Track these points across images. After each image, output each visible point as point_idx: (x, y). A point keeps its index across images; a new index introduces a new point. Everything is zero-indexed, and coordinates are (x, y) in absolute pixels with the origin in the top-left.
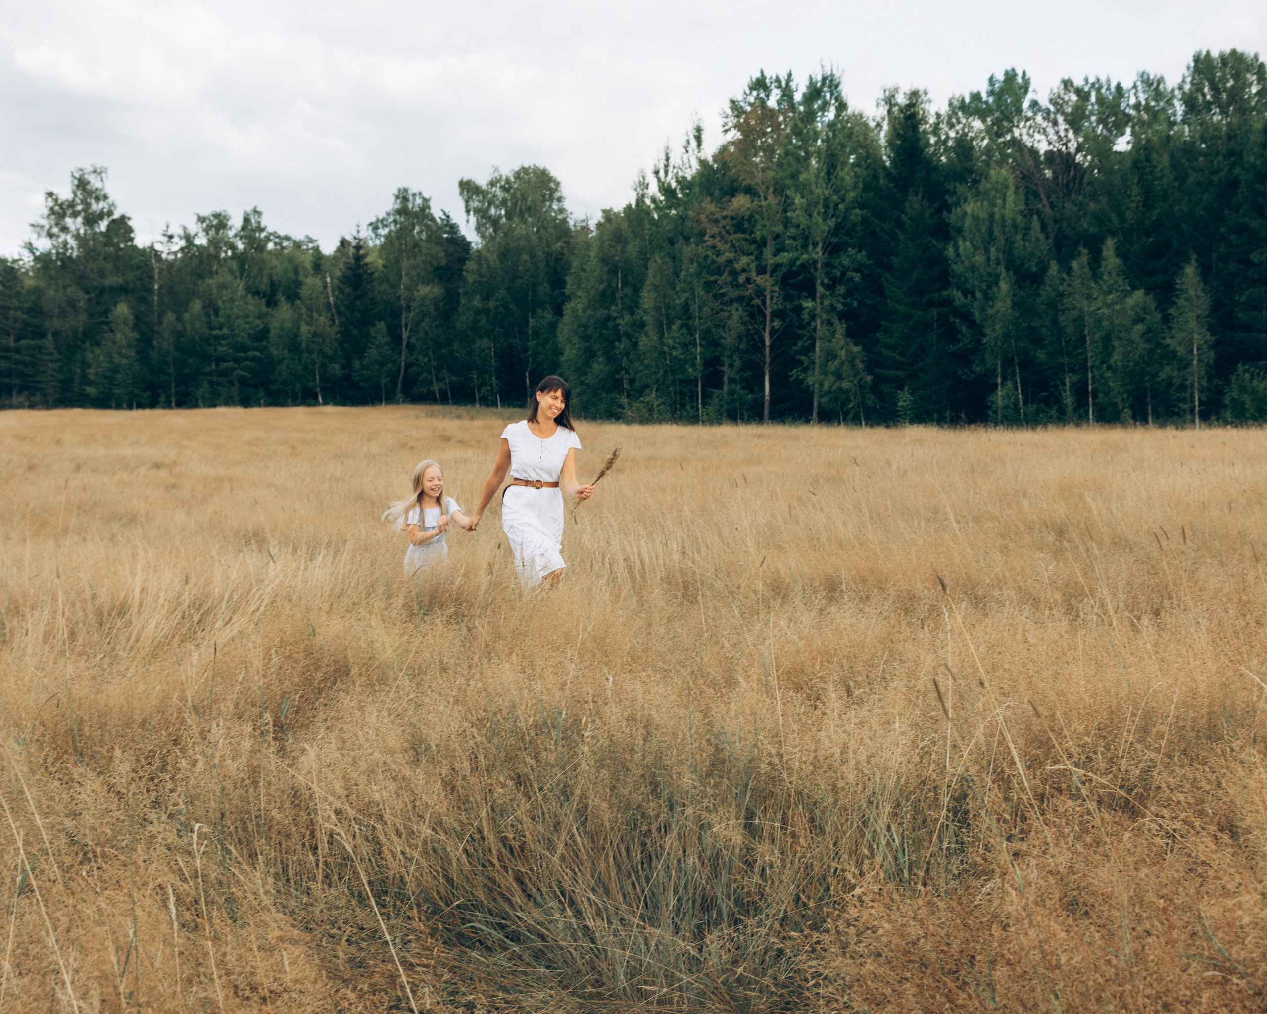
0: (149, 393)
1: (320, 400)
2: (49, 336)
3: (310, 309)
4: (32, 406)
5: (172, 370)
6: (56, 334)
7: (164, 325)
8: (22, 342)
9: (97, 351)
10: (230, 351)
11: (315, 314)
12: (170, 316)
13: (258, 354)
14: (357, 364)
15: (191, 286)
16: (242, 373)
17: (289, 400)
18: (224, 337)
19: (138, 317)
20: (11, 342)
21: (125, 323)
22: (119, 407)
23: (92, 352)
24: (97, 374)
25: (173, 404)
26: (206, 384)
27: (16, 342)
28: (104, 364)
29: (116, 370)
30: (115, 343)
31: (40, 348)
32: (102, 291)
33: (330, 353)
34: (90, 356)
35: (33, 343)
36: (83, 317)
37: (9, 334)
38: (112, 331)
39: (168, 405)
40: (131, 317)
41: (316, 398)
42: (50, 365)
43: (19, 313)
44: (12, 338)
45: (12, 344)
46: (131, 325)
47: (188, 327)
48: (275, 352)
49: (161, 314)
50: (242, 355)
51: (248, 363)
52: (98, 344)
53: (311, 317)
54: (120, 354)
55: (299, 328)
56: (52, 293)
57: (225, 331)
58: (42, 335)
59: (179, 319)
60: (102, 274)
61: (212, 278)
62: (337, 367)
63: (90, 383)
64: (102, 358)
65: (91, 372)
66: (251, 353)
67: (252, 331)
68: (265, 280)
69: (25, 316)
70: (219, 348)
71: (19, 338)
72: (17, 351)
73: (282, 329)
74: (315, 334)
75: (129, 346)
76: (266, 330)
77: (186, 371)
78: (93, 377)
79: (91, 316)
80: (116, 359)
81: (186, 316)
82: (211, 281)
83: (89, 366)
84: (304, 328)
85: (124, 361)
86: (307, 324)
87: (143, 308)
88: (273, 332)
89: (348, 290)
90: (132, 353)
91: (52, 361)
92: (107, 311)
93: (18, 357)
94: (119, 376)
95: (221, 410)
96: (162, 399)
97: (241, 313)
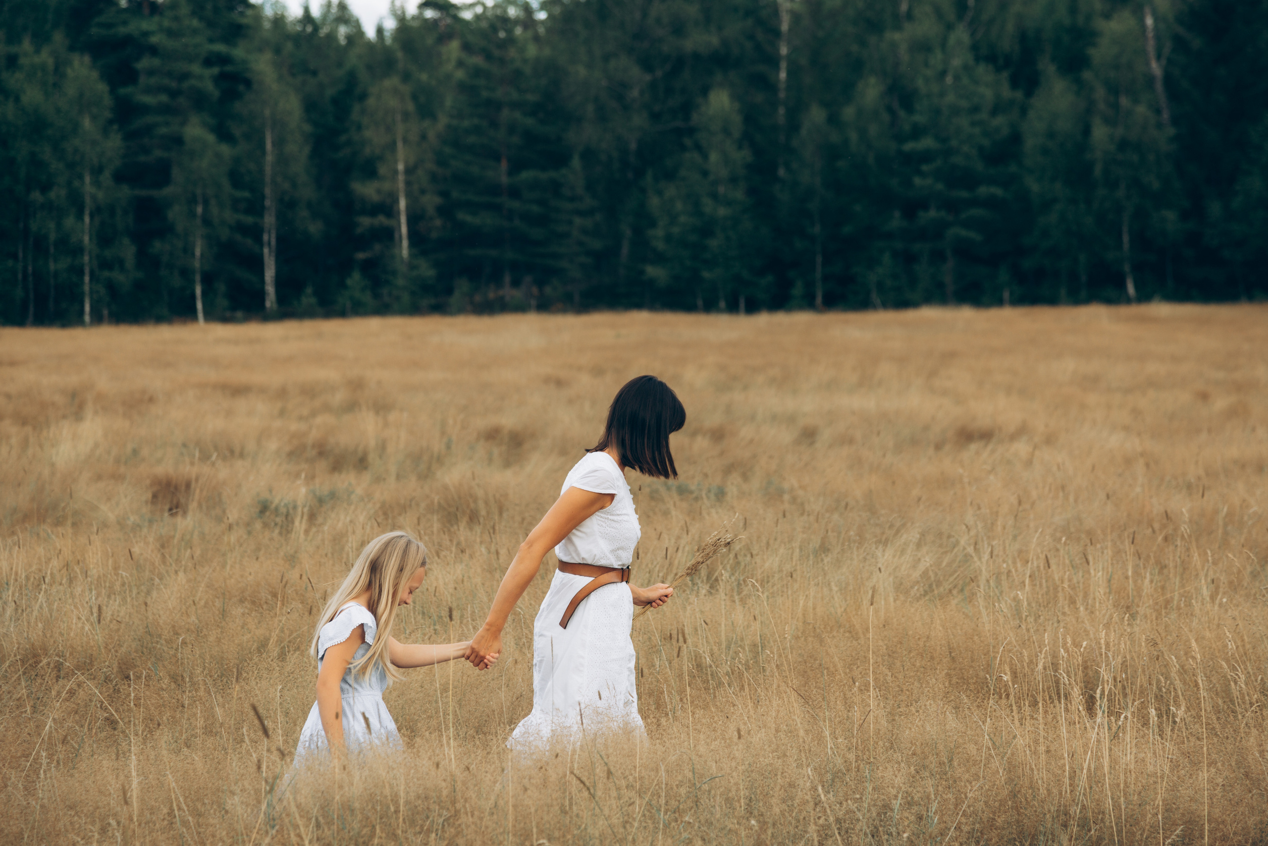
0: (769, 279)
1: (1131, 289)
2: (576, 162)
3: (1114, 90)
4: (544, 306)
5: (817, 229)
6: (588, 155)
7: (804, 132)
8: (526, 175)
9: (671, 191)
10: (940, 186)
11: (1124, 101)
12: (816, 115)
13: (997, 191)
14: (1215, 209)
15: (855, 48)
16: (964, 233)
17: (1063, 292)
18: (926, 157)
19: (750, 117)
20: (501, 173)
21: (726, 131)
22: (710, 307)
23: (660, 193)
24: (668, 238)
25: (819, 300)
26: (887, 258)
27: (511, 173)
28: (683, 219)
29: (706, 230)
30: (705, 173)
31: (556, 187)
32: (679, 63)
33: (1156, 185)
34: (654, 202)
35: (544, 176)
36: (639, 120)
37: (497, 158)
38: (698, 147)
39: (808, 303)
40: (737, 120)
41: (1122, 286)
42: (578, 221)
43: (518, 115)
44: (504, 165)
45: (504, 180)
46: (737, 134)
47: (853, 136)
48: (1034, 186)
49: (795, 111)
50: (964, 194)
51: (976, 212)
52: (670, 175)
53: (1116, 106)
54: (714, 196)
55: (1087, 131)
56: (581, 71)
57: (927, 143)
58: (560, 159)
59: (833, 119)
60: (679, 29)
61: (898, 27)
62: (1170, 215)
63: (660, 259)
64: (679, 206)
65: (657, 236)
66: (983, 191)
67: (986, 142)
68: (1010, 27)
69: (530, 121)
70: (917, 181)
71: (516, 167)
72: (514, 192)
73: (1051, 135)
74: (1123, 145)
75: (733, 180)
76: (1016, 138)
77: (847, 230)
78: (660, 245)
79: (655, 117)
80: (708, 206)
81: (849, 112)
82: (897, 36)
83: (653, 224)
84: (1100, 132)
85: (722, 212)
86: (1108, 121)
87: (759, 98)
88: (1030, 143)
89: (1197, 42)
90: (739, 194)
91: (580, 213)
92: (686, 109)
93: (515, 205)
94: (714, 243)
95: (929, 314)
96: (798, 290)
97: (964, 103)
